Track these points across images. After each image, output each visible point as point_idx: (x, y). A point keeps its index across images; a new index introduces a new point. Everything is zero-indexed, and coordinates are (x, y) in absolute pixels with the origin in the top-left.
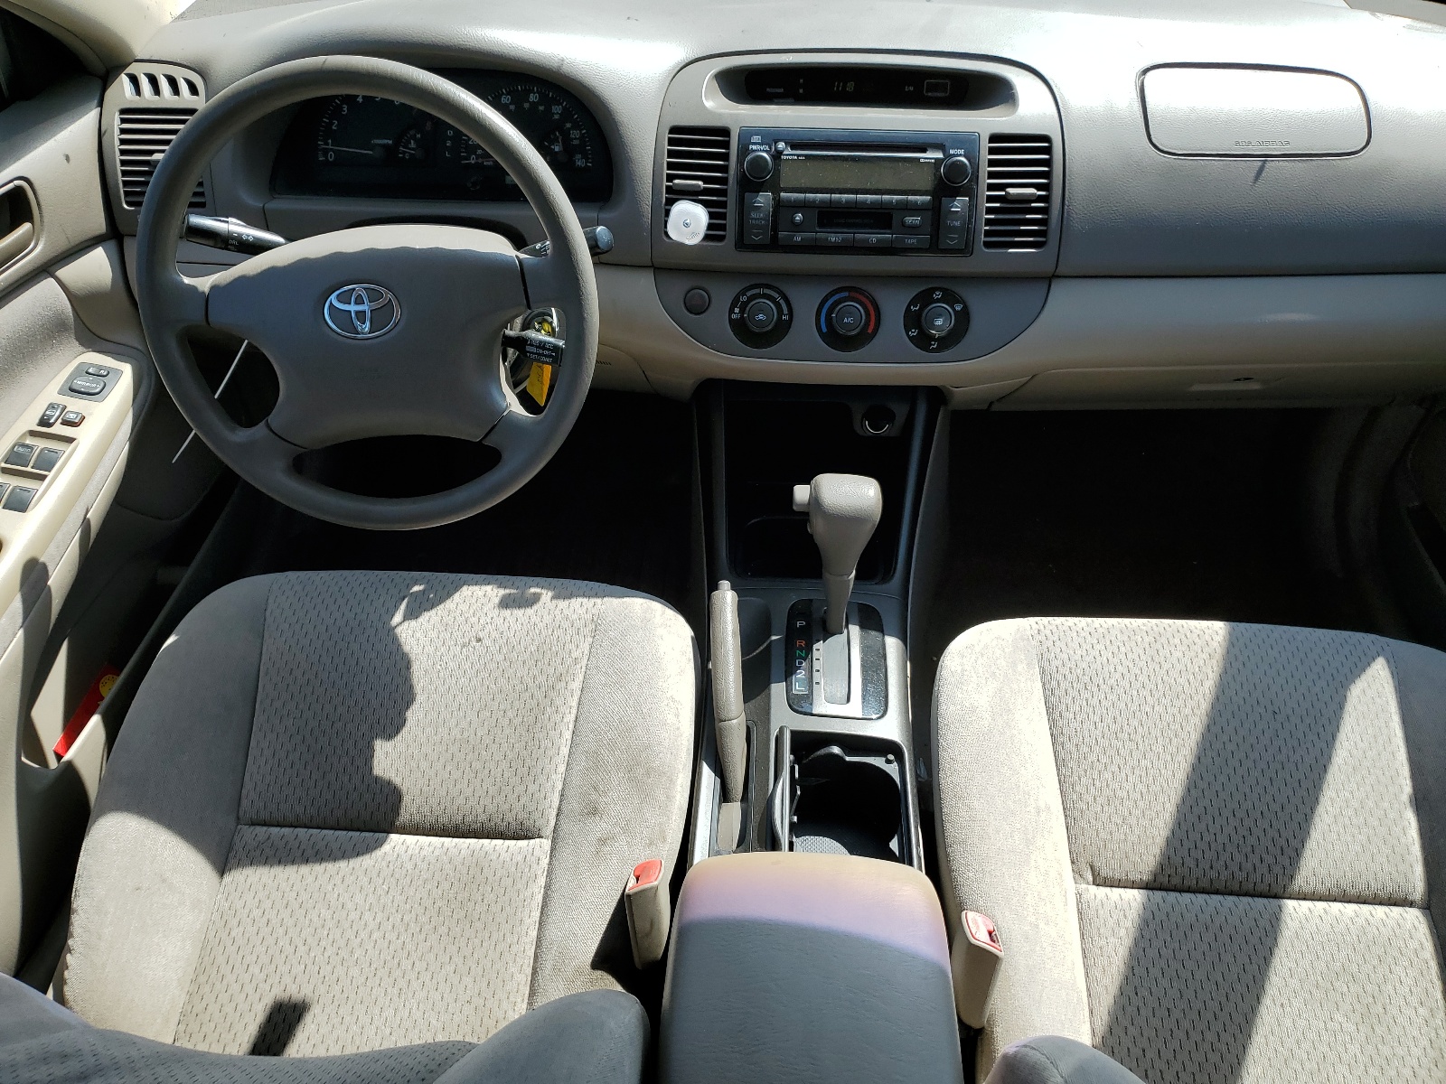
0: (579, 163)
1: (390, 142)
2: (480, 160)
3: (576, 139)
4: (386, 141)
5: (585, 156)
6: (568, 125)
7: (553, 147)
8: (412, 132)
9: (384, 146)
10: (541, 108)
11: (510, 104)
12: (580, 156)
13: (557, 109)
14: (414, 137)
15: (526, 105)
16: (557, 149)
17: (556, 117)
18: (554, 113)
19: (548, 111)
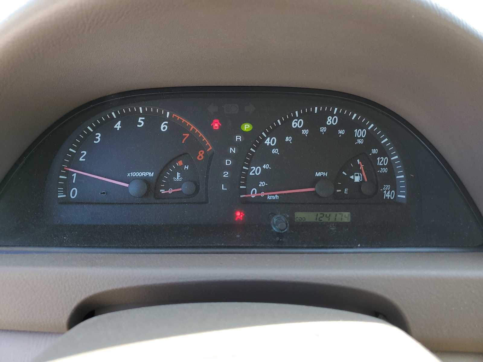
0: (388, 195)
1: (151, 174)
2: (263, 194)
3: (383, 166)
4: (145, 174)
5: (394, 187)
6: (375, 151)
7: (352, 177)
8: (180, 163)
9: (145, 180)
10: (341, 132)
11: (303, 128)
12: (388, 187)
13: (360, 133)
14: (180, 169)
15: (323, 130)
16: (357, 179)
17: (360, 142)
18: (357, 138)
19: (350, 137)
